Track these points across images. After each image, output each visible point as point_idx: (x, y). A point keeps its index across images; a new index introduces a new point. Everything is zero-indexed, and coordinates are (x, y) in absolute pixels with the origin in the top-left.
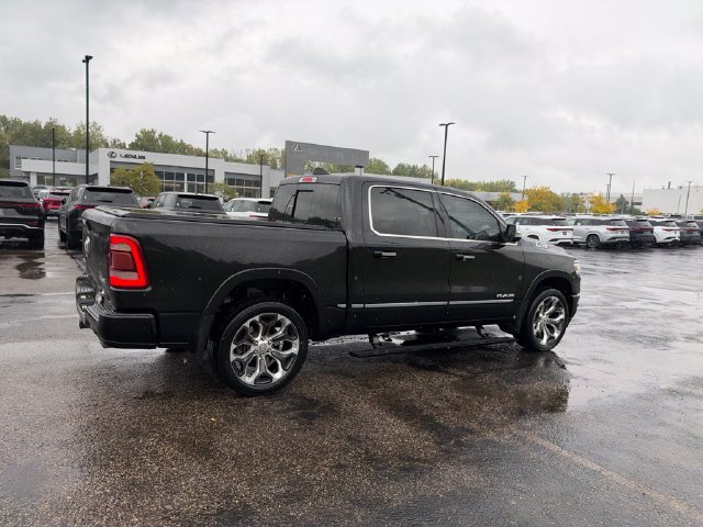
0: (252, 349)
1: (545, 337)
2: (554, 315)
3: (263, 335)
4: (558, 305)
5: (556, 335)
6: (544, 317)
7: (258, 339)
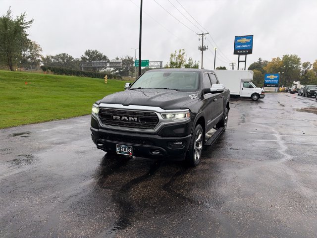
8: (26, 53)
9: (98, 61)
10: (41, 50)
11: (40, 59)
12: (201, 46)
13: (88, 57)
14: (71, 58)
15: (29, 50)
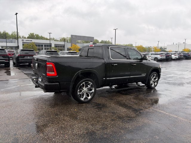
0: (83, 91)
1: (153, 85)
2: (155, 79)
3: (85, 87)
4: (156, 76)
5: (156, 84)
6: (153, 79)
7: (84, 88)
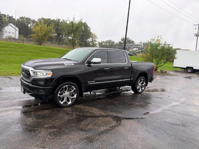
8: (89, 40)
9: (129, 44)
10: (97, 38)
11: (98, 43)
12: (197, 33)
13: (122, 42)
14: (113, 42)
15: (91, 38)
